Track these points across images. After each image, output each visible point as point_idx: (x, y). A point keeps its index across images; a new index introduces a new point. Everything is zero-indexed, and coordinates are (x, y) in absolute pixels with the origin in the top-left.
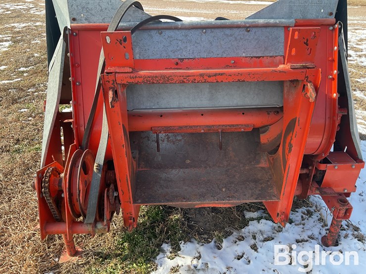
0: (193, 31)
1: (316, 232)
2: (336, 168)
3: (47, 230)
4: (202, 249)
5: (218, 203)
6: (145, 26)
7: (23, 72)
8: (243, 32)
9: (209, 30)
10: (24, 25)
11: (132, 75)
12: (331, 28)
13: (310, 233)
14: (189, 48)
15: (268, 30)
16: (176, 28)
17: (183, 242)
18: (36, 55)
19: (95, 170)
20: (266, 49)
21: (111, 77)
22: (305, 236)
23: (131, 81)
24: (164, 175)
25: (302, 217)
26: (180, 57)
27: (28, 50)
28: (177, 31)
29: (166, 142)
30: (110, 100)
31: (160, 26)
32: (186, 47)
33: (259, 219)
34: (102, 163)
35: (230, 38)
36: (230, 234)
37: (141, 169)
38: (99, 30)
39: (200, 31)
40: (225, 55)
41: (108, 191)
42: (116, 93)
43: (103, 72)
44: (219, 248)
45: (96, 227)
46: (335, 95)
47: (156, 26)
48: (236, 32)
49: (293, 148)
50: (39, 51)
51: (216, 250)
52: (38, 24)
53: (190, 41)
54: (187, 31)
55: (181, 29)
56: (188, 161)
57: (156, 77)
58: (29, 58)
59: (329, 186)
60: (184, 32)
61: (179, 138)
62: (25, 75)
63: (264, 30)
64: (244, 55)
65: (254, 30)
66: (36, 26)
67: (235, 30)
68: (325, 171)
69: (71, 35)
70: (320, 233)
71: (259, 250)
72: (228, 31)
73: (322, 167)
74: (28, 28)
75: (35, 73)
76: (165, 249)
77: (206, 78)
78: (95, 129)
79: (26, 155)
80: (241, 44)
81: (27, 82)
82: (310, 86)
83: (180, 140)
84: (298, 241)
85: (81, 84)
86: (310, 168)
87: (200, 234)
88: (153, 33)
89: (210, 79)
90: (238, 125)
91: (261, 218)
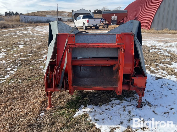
0: (92, 36)
1: (135, 104)
2: (137, 78)
3: (47, 90)
4: (94, 107)
5: (99, 87)
6: (79, 34)
7: (30, 55)
8: (106, 36)
9: (96, 36)
10: (28, 39)
11: (74, 45)
12: (132, 35)
13: (132, 104)
14: (91, 40)
15: (113, 35)
16: (87, 35)
17: (88, 105)
18: (34, 50)
19: (63, 71)
20: (113, 41)
21: (69, 46)
22: (130, 104)
23: (74, 47)
24: (82, 80)
25: (131, 100)
26: (88, 42)
27: (31, 48)
28: (87, 36)
29: (83, 70)
30: (68, 51)
31: (83, 34)
32: (90, 40)
33: (115, 100)
34: (65, 69)
35: (103, 38)
36: (105, 104)
37: (75, 78)
38: (66, 35)
39: (94, 35)
40: (101, 42)
41: (66, 79)
42: (70, 50)
43: (67, 44)
44: (100, 107)
45: (61, 89)
46: (133, 54)
47: (81, 34)
48: (104, 36)
49: (120, 68)
50: (36, 48)
51: (99, 107)
52: (34, 39)
53: (91, 38)
54: (90, 36)
55: (88, 35)
56: (90, 76)
57: (81, 46)
58: (32, 51)
59: (136, 85)
60: (89, 36)
61: (88, 69)
62: (30, 56)
63: (112, 36)
64: (106, 42)
65: (109, 36)
66: (33, 40)
67: (104, 35)
68: (134, 79)
69: (58, 36)
70: (136, 104)
71: (114, 107)
72: (102, 36)
73: (133, 78)
74: (30, 40)
75: (34, 56)
76: (82, 107)
77: (94, 46)
78: (62, 63)
79: (33, 81)
80: (105, 39)
81: (31, 59)
82: (122, 49)
83: (88, 70)
84: (127, 106)
85: (60, 49)
86: (130, 79)
87: (94, 103)
88: (81, 36)
89: (95, 47)
90: (106, 64)
91: (116, 99)
